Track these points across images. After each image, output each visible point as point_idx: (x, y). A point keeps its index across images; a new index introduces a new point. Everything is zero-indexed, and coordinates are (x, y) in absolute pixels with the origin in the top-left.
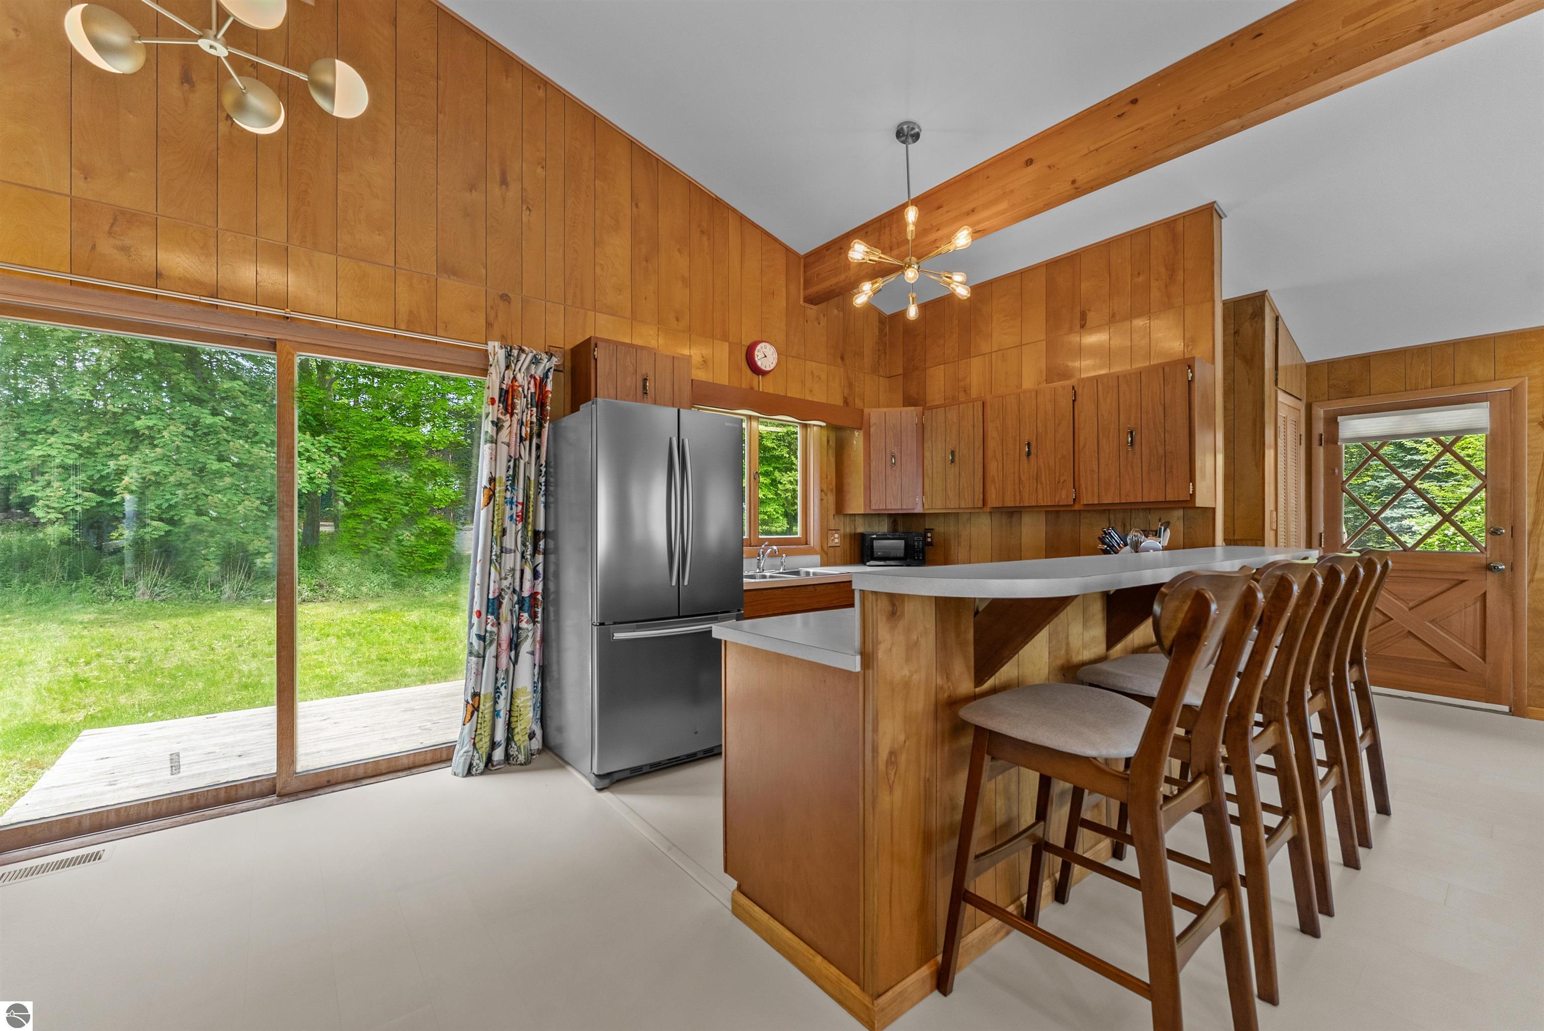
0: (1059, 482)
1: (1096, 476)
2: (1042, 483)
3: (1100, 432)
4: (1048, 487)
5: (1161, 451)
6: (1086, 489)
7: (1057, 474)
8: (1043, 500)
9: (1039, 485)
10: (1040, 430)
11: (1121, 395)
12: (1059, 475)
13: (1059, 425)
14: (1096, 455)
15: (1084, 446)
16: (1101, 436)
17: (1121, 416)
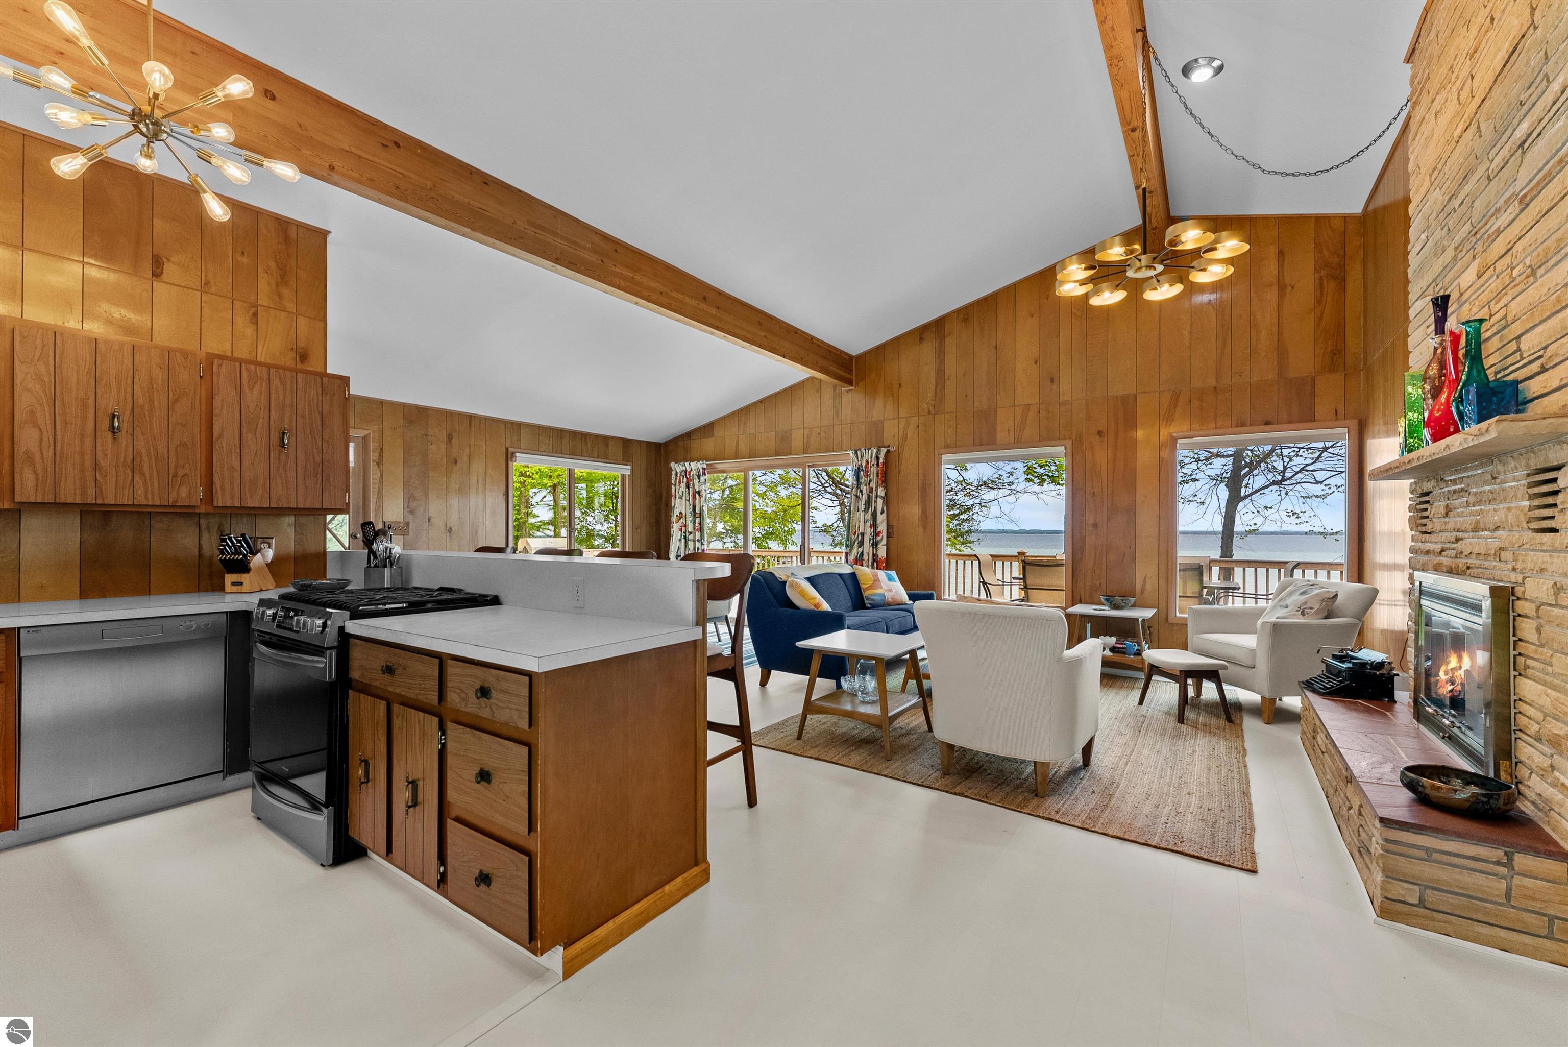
0: (175, 476)
1: (236, 474)
2: (143, 475)
3: (244, 423)
4: (156, 481)
5: (318, 459)
6: (223, 489)
7: (172, 465)
8: (146, 498)
9: (137, 478)
10: (140, 401)
11: (273, 391)
12: (177, 467)
13: (176, 401)
14: (238, 450)
15: (221, 436)
16: (244, 430)
17: (272, 414)
